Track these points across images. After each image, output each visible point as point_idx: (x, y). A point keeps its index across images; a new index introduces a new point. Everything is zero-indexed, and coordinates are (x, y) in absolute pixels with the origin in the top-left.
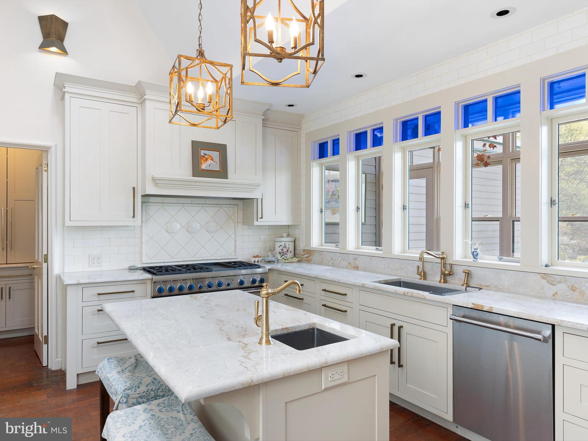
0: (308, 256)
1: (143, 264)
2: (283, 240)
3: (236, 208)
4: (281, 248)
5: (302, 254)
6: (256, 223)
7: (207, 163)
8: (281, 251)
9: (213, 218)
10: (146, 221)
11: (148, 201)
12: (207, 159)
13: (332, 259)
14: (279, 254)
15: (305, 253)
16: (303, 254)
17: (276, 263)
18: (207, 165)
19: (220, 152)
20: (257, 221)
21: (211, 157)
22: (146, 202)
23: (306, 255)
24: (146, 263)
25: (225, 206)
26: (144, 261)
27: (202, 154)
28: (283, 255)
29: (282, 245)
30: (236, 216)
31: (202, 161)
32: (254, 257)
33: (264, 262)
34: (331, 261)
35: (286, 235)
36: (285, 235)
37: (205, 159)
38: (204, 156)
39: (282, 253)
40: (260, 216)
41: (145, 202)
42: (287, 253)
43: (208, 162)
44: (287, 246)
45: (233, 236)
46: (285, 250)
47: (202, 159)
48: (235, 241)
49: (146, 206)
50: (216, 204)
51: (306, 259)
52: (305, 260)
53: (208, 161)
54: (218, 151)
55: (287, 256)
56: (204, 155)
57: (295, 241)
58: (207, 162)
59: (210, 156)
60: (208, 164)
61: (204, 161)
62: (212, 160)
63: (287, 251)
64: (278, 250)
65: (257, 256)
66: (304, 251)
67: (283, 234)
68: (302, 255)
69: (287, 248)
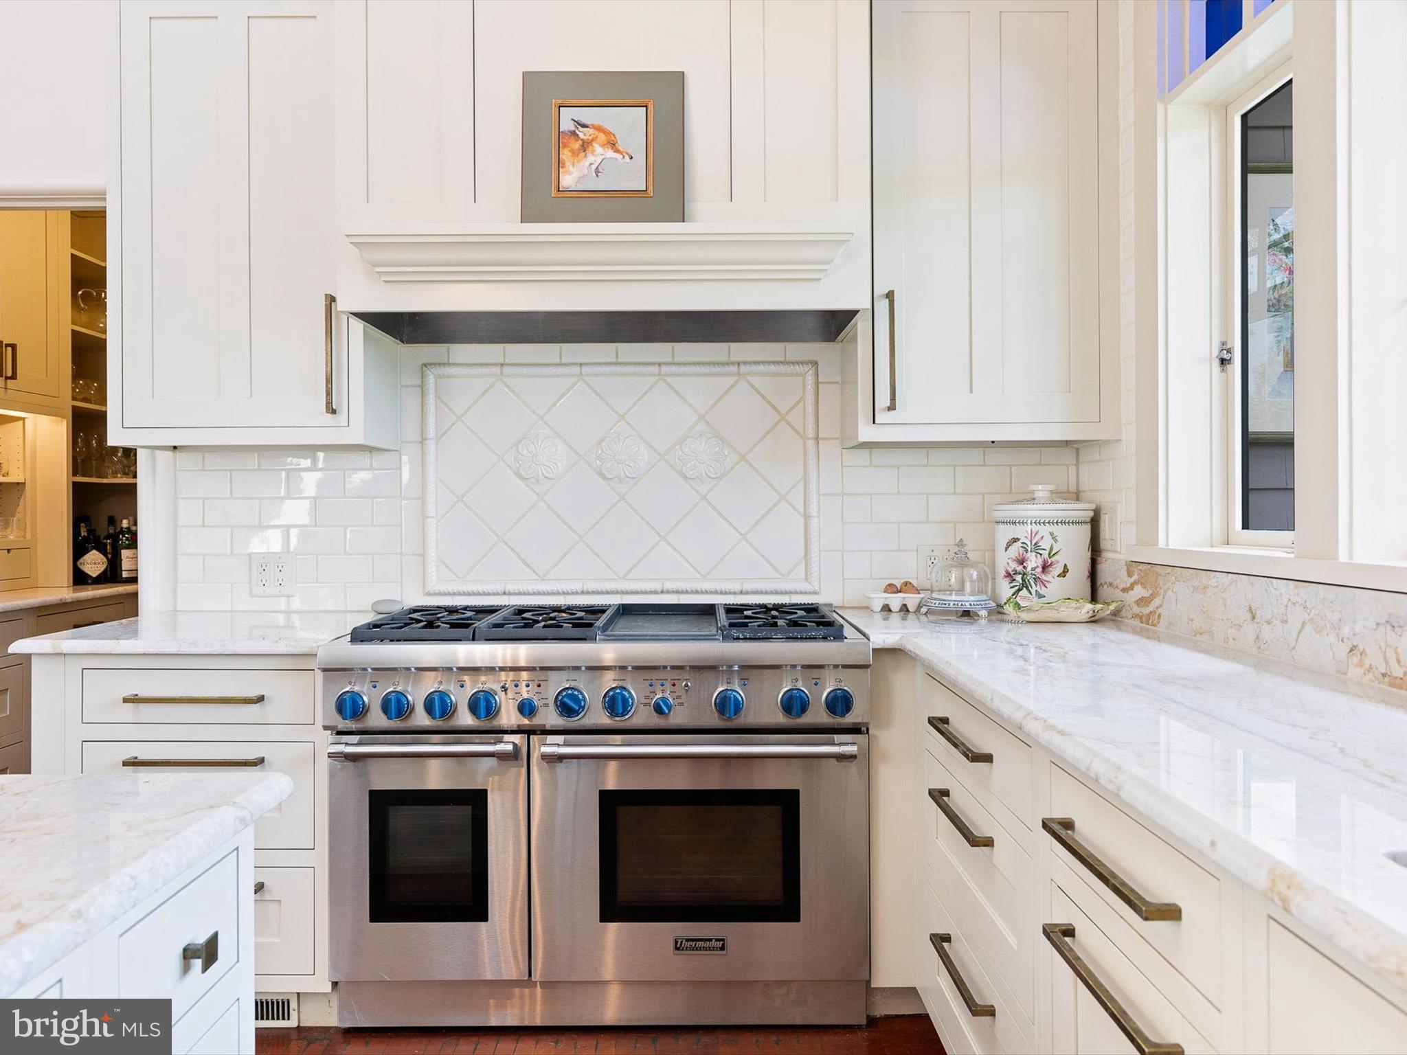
0: (1146, 593)
1: (429, 594)
2: (1030, 513)
3: (810, 378)
4: (1015, 550)
5: (1121, 586)
6: (867, 433)
7: (588, 164)
8: (1014, 566)
9: (706, 421)
10: (442, 436)
11: (446, 361)
12: (585, 146)
13: (1254, 618)
14: (1008, 580)
15: (1135, 577)
16: (1128, 585)
17: (983, 622)
18: (586, 172)
19: (651, 107)
20: (874, 423)
21: (607, 133)
22: (444, 364)
23: (1139, 592)
24: (440, 594)
25: (762, 368)
26: (434, 585)
27: (567, 125)
28: (1025, 585)
29: (1018, 539)
30: (810, 408)
31: (566, 154)
32: (891, 589)
33: (926, 614)
34: (1250, 630)
35: (1047, 494)
36: (1041, 491)
37: (577, 145)
38: (574, 133)
39: (1019, 578)
40: (883, 399)
41: (435, 364)
42: (1044, 577)
43: (591, 158)
44: (1046, 544)
45: (797, 498)
46: (1033, 562)
47: (565, 146)
48: (807, 517)
49: (440, 377)
50: (723, 364)
51: (1137, 610)
52: (1136, 616)
53: (593, 152)
54: (642, 101)
55: (1043, 591)
56: (572, 128)
57: (1095, 523)
58: (586, 156)
59: (600, 129)
60: (594, 167)
61: (575, 154)
62: (613, 145)
63: (1045, 567)
64: (1005, 560)
65: (907, 587)
66: (1131, 566)
67: (1035, 487)
68: (1125, 590)
69: (1046, 554)
